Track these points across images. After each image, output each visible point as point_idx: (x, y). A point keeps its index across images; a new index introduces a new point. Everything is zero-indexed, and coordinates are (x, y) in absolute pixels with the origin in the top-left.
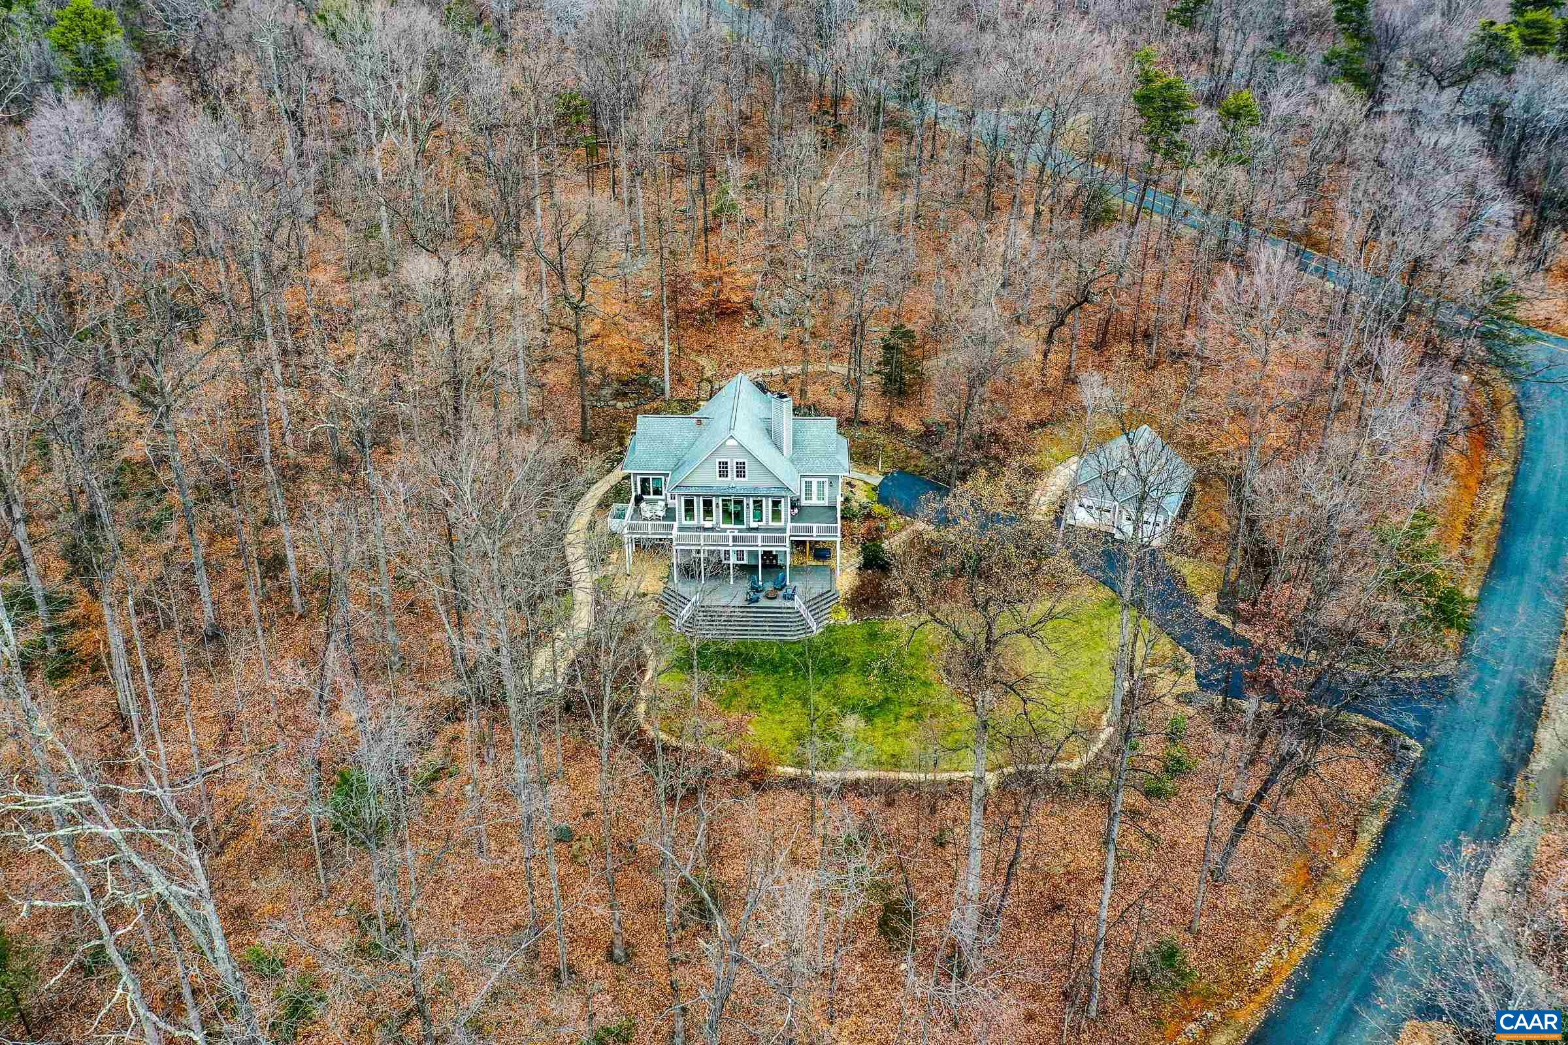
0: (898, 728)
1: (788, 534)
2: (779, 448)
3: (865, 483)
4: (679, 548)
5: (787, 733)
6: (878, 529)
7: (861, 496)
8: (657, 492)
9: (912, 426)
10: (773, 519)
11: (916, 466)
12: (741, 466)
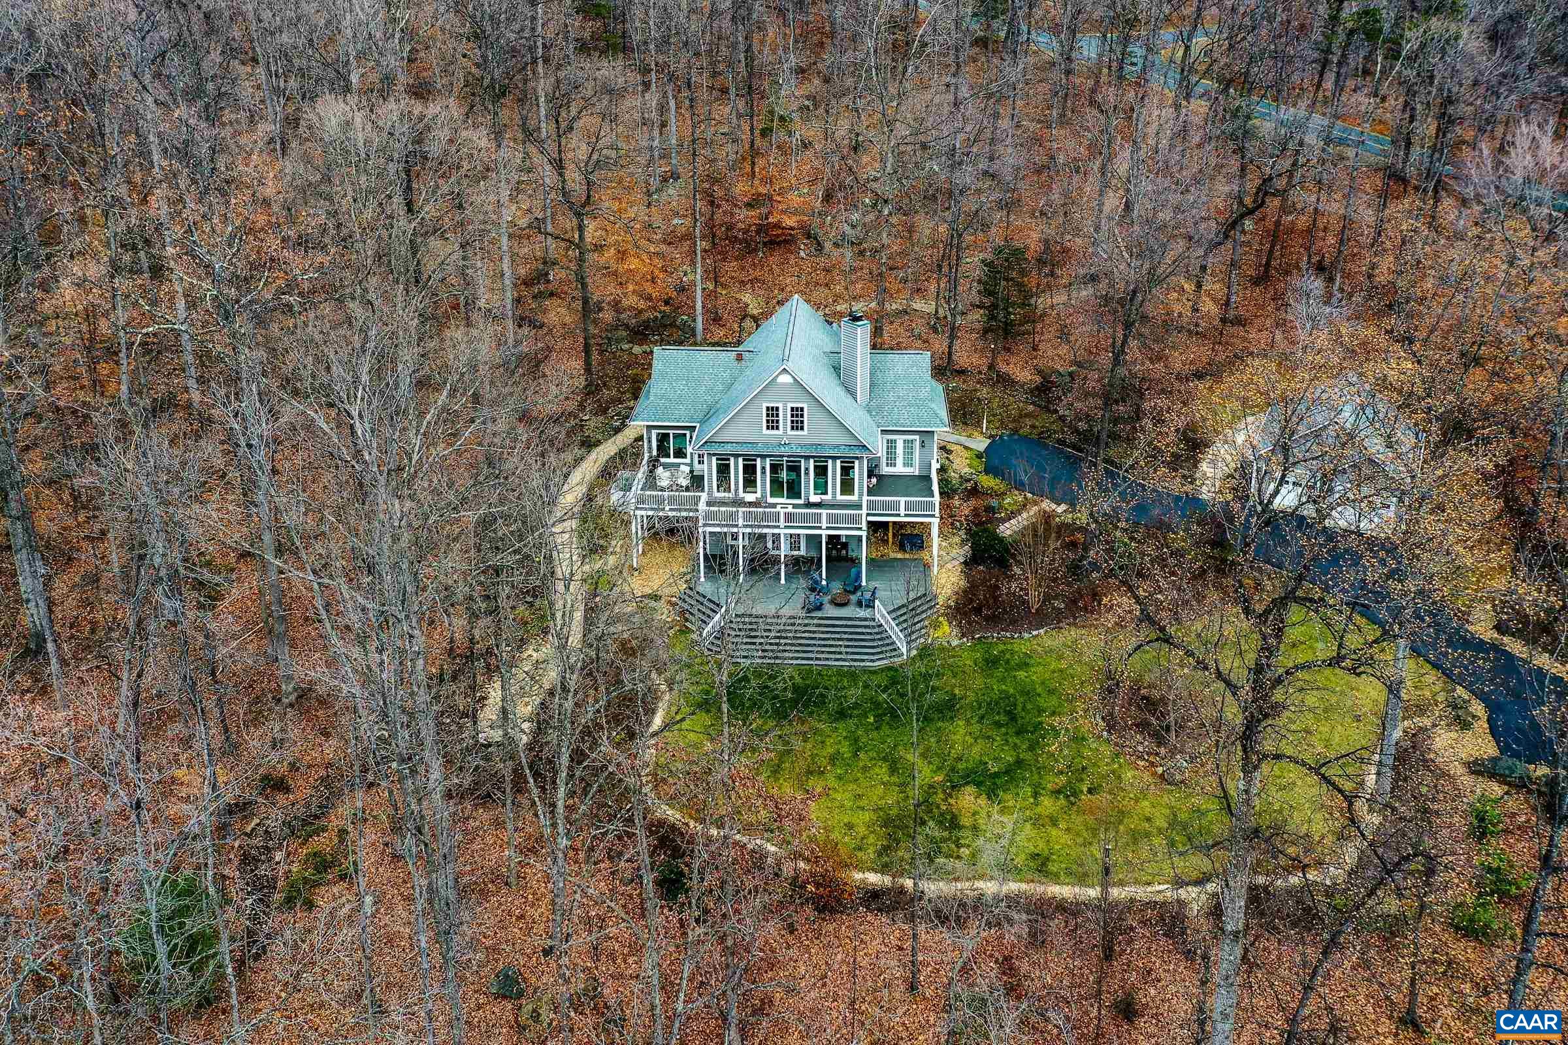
0: (1039, 810)
1: (864, 511)
2: (852, 393)
3: (966, 448)
4: (709, 529)
5: (867, 816)
6: (989, 509)
7: (962, 466)
8: (680, 453)
9: (1024, 375)
10: (843, 492)
11: (1033, 427)
12: (797, 412)
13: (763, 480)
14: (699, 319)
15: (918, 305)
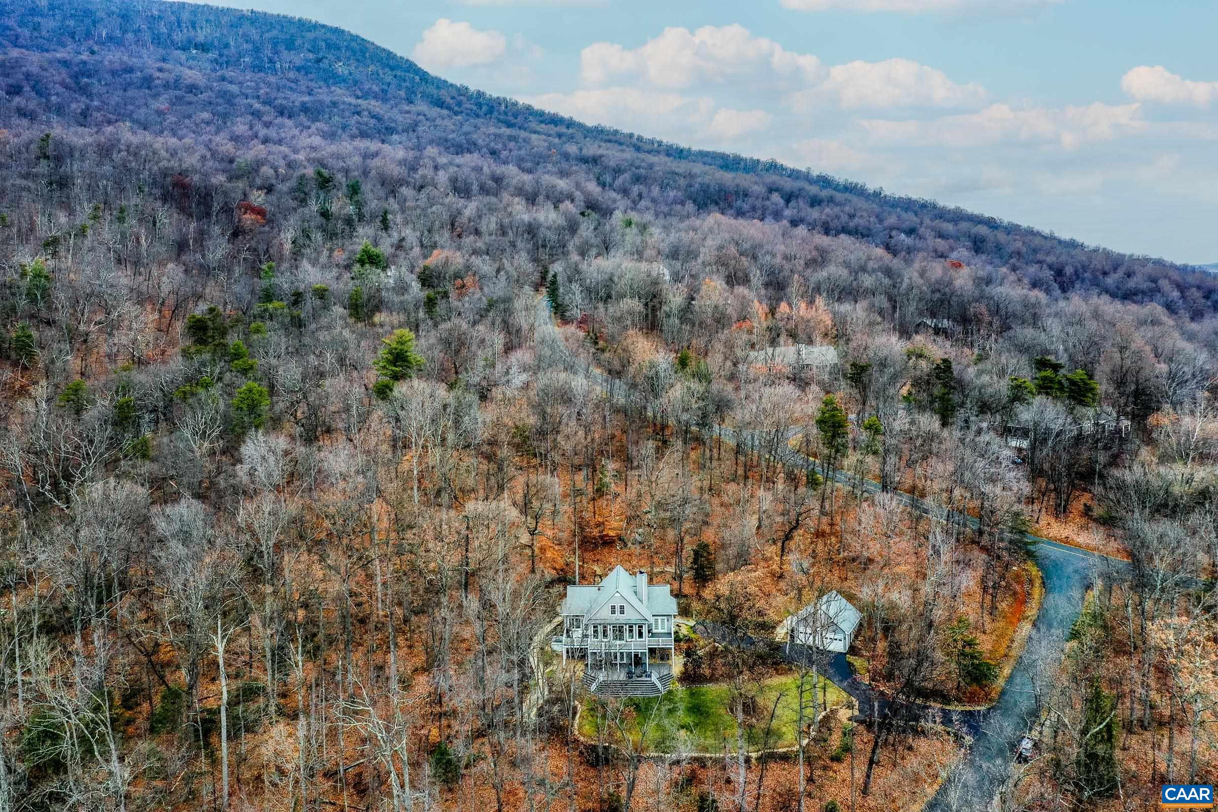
1: (647, 644)
2: (641, 600)
3: (686, 625)
4: (591, 651)
6: (694, 646)
7: (684, 631)
8: (578, 626)
10: (639, 637)
12: (622, 607)
13: (610, 633)
14: (577, 577)
15: (668, 569)
